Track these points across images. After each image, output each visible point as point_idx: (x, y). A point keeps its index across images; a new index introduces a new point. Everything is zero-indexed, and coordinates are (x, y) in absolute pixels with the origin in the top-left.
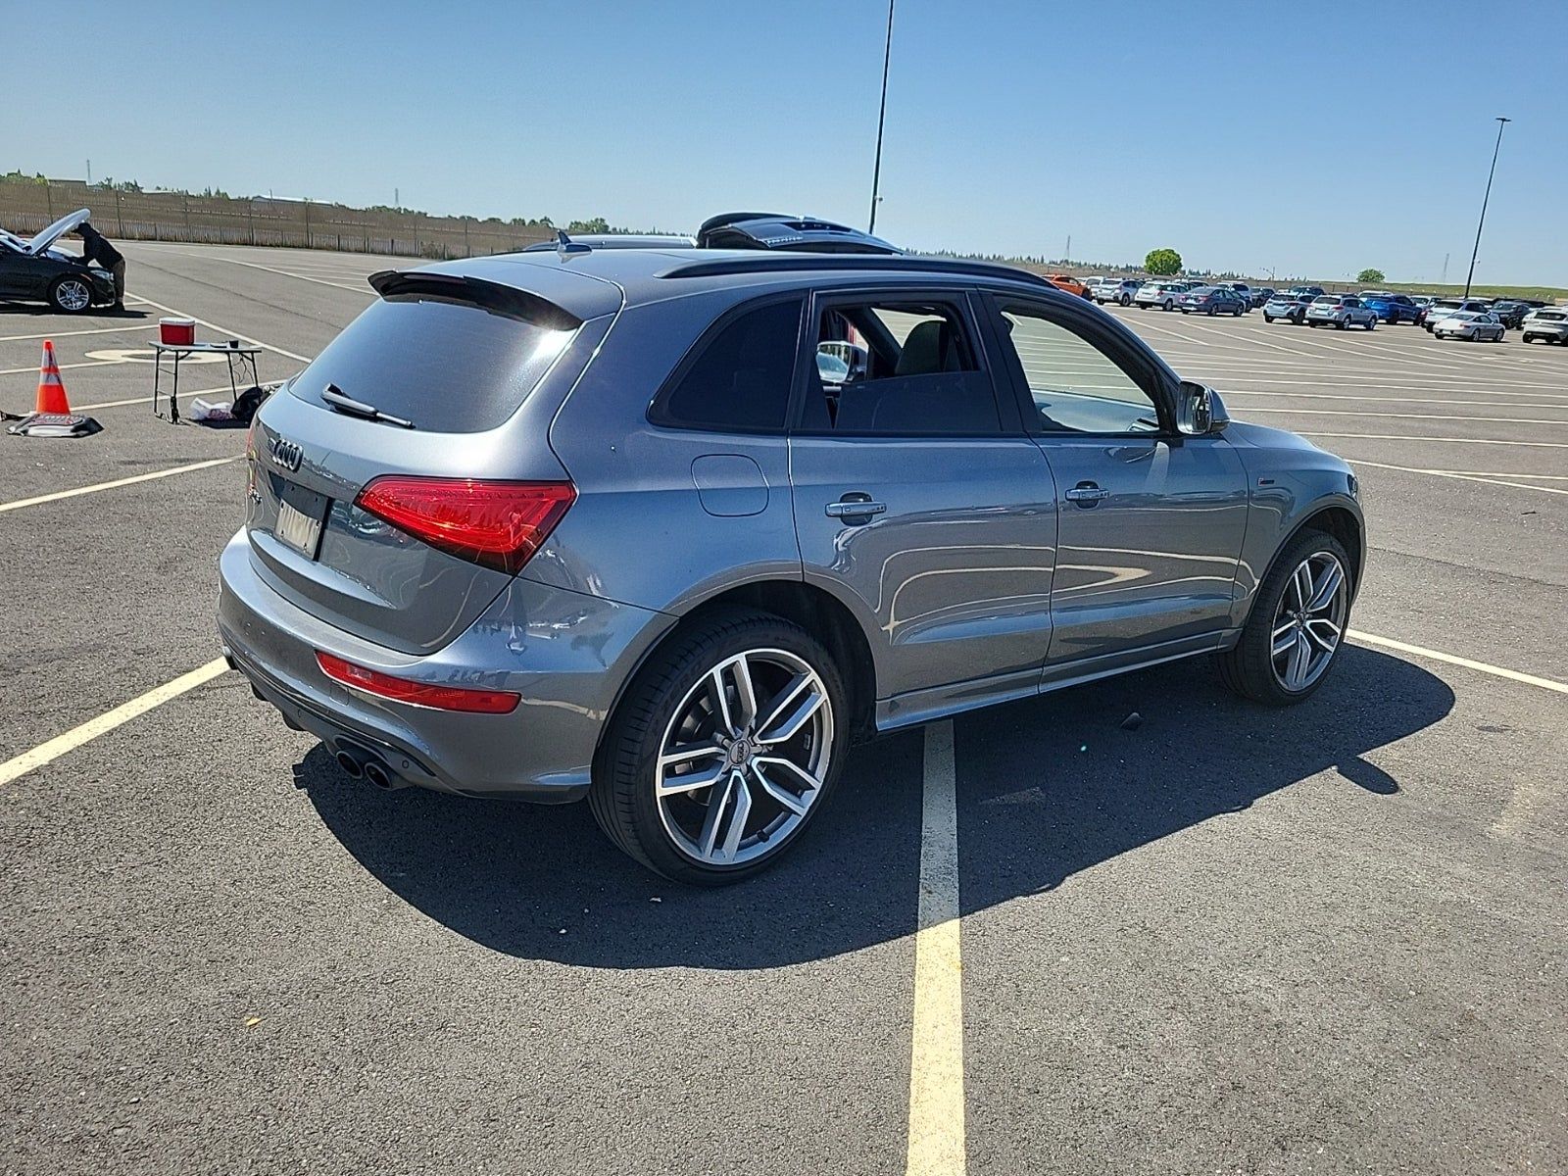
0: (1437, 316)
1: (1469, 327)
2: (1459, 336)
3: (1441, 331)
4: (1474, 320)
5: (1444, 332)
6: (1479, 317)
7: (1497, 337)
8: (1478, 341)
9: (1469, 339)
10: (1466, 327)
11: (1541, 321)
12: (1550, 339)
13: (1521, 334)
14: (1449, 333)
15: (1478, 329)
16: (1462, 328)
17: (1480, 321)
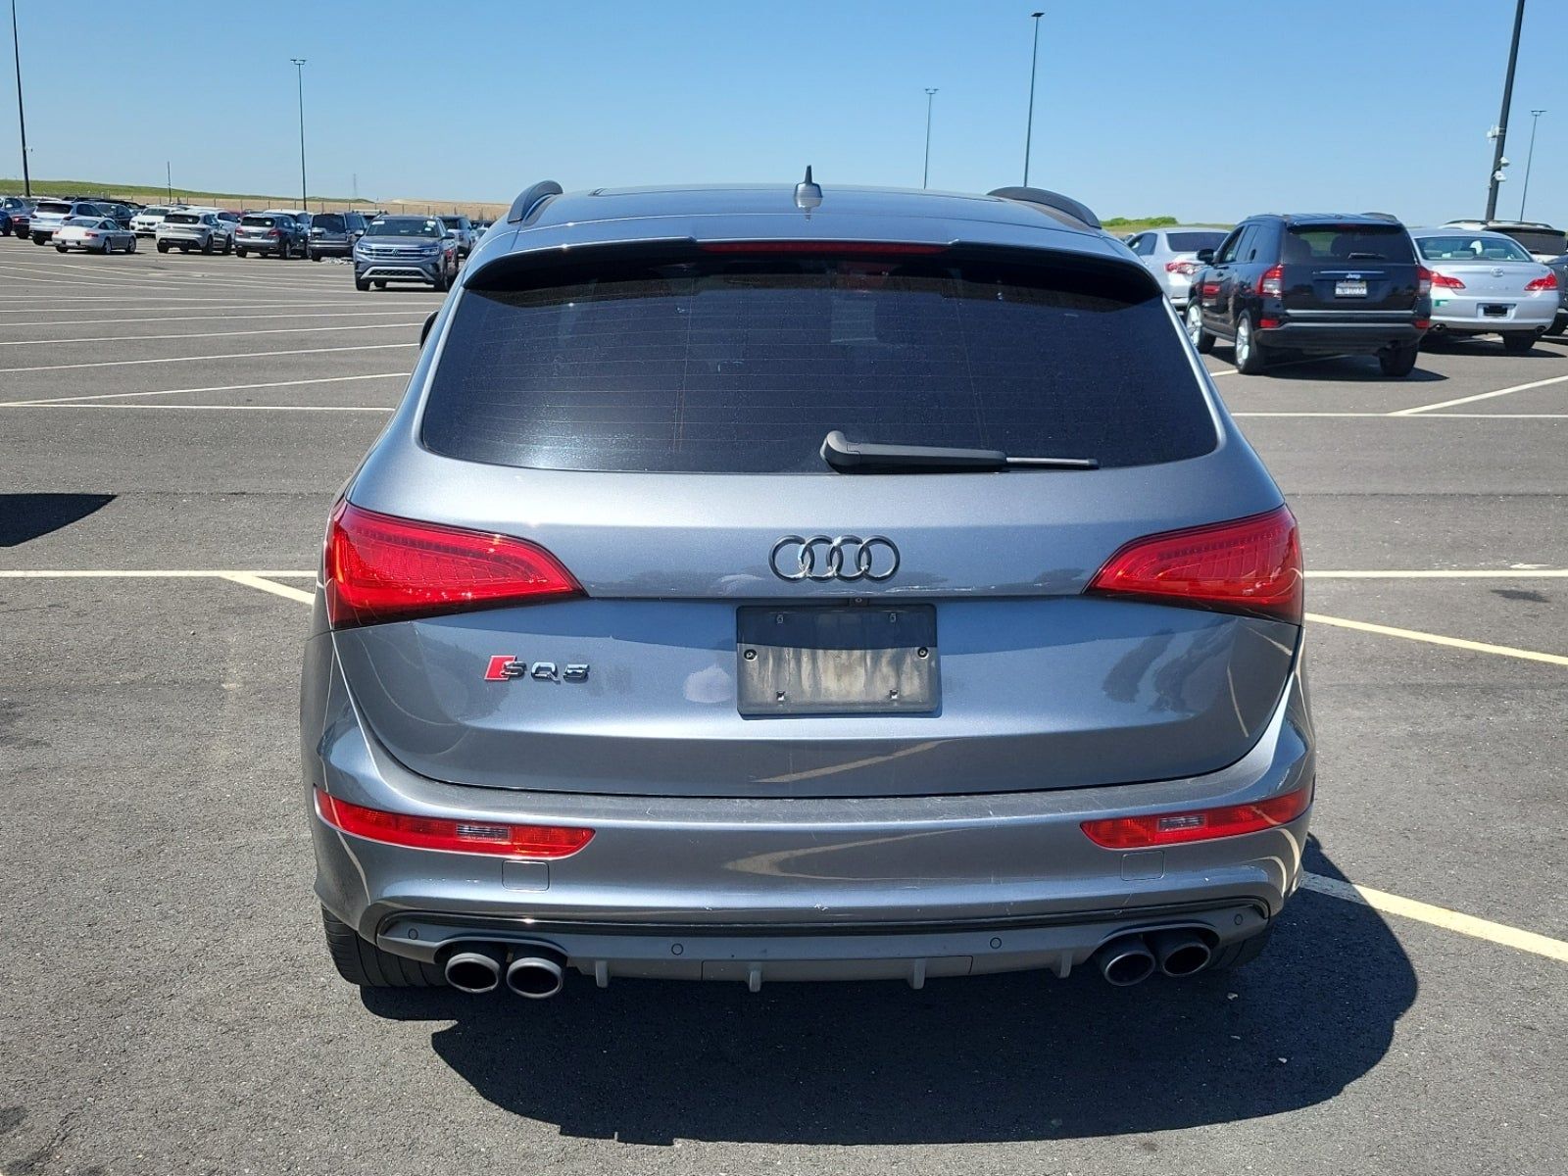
0: (44, 223)
1: (96, 236)
2: (87, 248)
3: (64, 242)
4: (100, 227)
5: (68, 244)
6: (104, 223)
7: (129, 247)
8: (112, 253)
9: (101, 251)
10: (94, 235)
11: (172, 225)
12: (187, 247)
13: (154, 244)
14: (75, 244)
15: (108, 238)
16: (88, 238)
17: (106, 228)
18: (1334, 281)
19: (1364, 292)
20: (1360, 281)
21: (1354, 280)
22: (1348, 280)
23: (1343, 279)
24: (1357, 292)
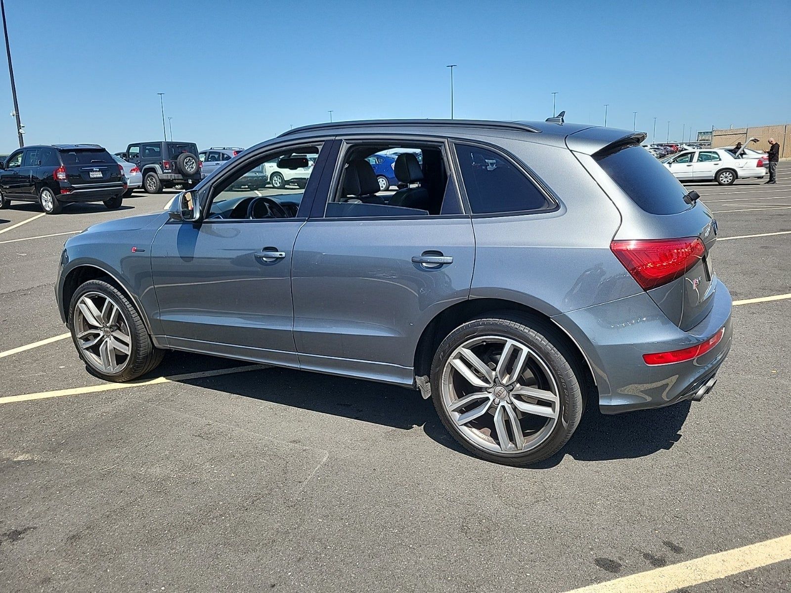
18: (88, 172)
19: (102, 176)
20: (99, 171)
21: (96, 171)
22: (94, 171)
23: (92, 171)
24: (99, 176)
